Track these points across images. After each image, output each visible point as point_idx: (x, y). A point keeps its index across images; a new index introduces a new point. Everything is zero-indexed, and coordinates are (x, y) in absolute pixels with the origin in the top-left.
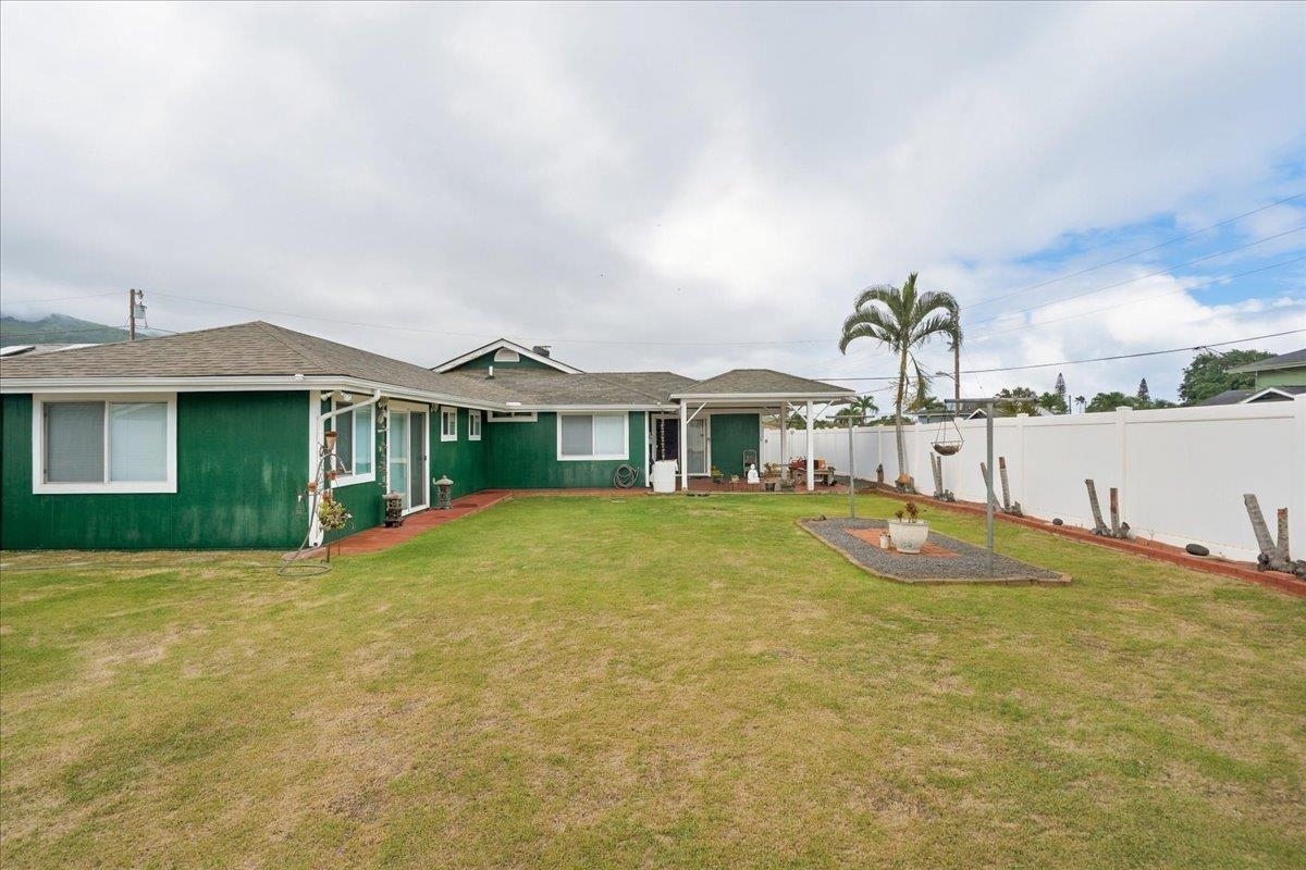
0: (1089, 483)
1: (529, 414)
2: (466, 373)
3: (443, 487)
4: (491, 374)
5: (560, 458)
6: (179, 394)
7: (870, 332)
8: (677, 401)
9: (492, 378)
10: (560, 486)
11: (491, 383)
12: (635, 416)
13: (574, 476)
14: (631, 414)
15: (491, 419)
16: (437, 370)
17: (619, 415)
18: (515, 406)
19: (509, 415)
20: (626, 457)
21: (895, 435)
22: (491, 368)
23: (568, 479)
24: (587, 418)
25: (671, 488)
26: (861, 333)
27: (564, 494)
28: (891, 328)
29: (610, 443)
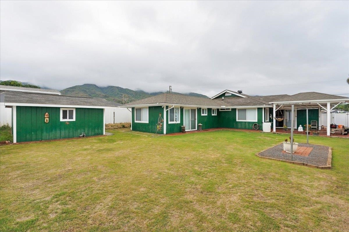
1: (229, 109)
2: (218, 99)
3: (200, 126)
4: (223, 99)
5: (237, 120)
6: (149, 107)
8: (273, 104)
9: (223, 100)
10: (237, 128)
11: (223, 101)
12: (260, 109)
13: (241, 126)
14: (258, 108)
15: (220, 110)
16: (211, 99)
17: (255, 109)
18: (224, 107)
19: (224, 109)
20: (257, 121)
22: (223, 97)
23: (239, 127)
24: (245, 110)
25: (269, 131)
27: (238, 130)
29: (252, 117)
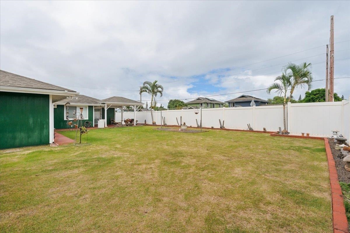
0: (196, 120)
5: (65, 119)
7: (146, 91)
8: (104, 104)
10: (65, 128)
12: (90, 107)
14: (88, 106)
17: (85, 107)
20: (87, 119)
21: (151, 113)
24: (75, 107)
25: (103, 126)
26: (144, 91)
28: (150, 91)
